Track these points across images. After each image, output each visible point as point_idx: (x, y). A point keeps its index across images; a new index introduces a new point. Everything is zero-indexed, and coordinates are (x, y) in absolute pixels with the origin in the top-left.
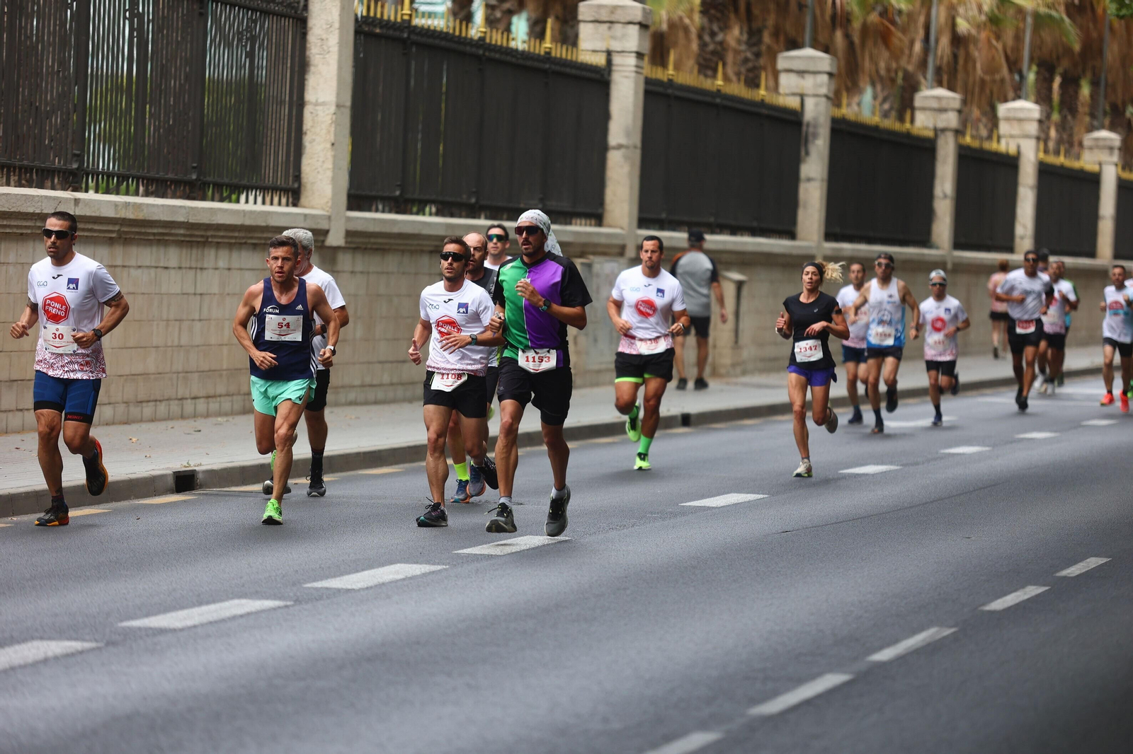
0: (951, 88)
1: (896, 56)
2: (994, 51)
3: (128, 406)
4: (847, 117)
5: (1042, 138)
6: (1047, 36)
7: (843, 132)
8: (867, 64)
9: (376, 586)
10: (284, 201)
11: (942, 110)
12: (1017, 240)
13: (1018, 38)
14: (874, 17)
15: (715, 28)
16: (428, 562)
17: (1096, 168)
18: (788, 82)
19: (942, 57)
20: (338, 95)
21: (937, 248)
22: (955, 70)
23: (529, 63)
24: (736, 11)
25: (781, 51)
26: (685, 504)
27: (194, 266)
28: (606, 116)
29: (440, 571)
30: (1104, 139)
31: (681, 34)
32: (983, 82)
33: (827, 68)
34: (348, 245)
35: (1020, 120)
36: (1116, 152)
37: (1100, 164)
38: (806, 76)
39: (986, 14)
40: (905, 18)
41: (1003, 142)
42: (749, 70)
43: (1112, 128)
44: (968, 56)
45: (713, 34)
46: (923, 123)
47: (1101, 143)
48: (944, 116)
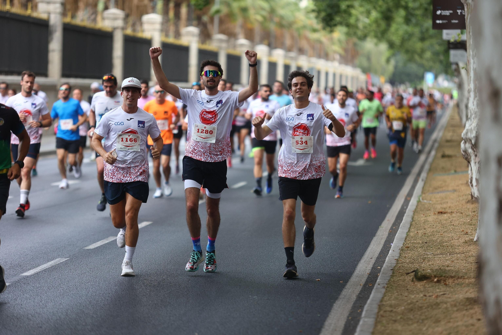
5: (164, 30)
7: (69, 29)
17: (188, 44)
18: (42, 7)
32: (137, 5)
33: (60, 1)
35: (152, 23)
36: (197, 37)
38: (51, 4)
41: (145, 32)
43: (197, 26)
46: (107, 24)
47: (190, 33)
48: (116, 21)
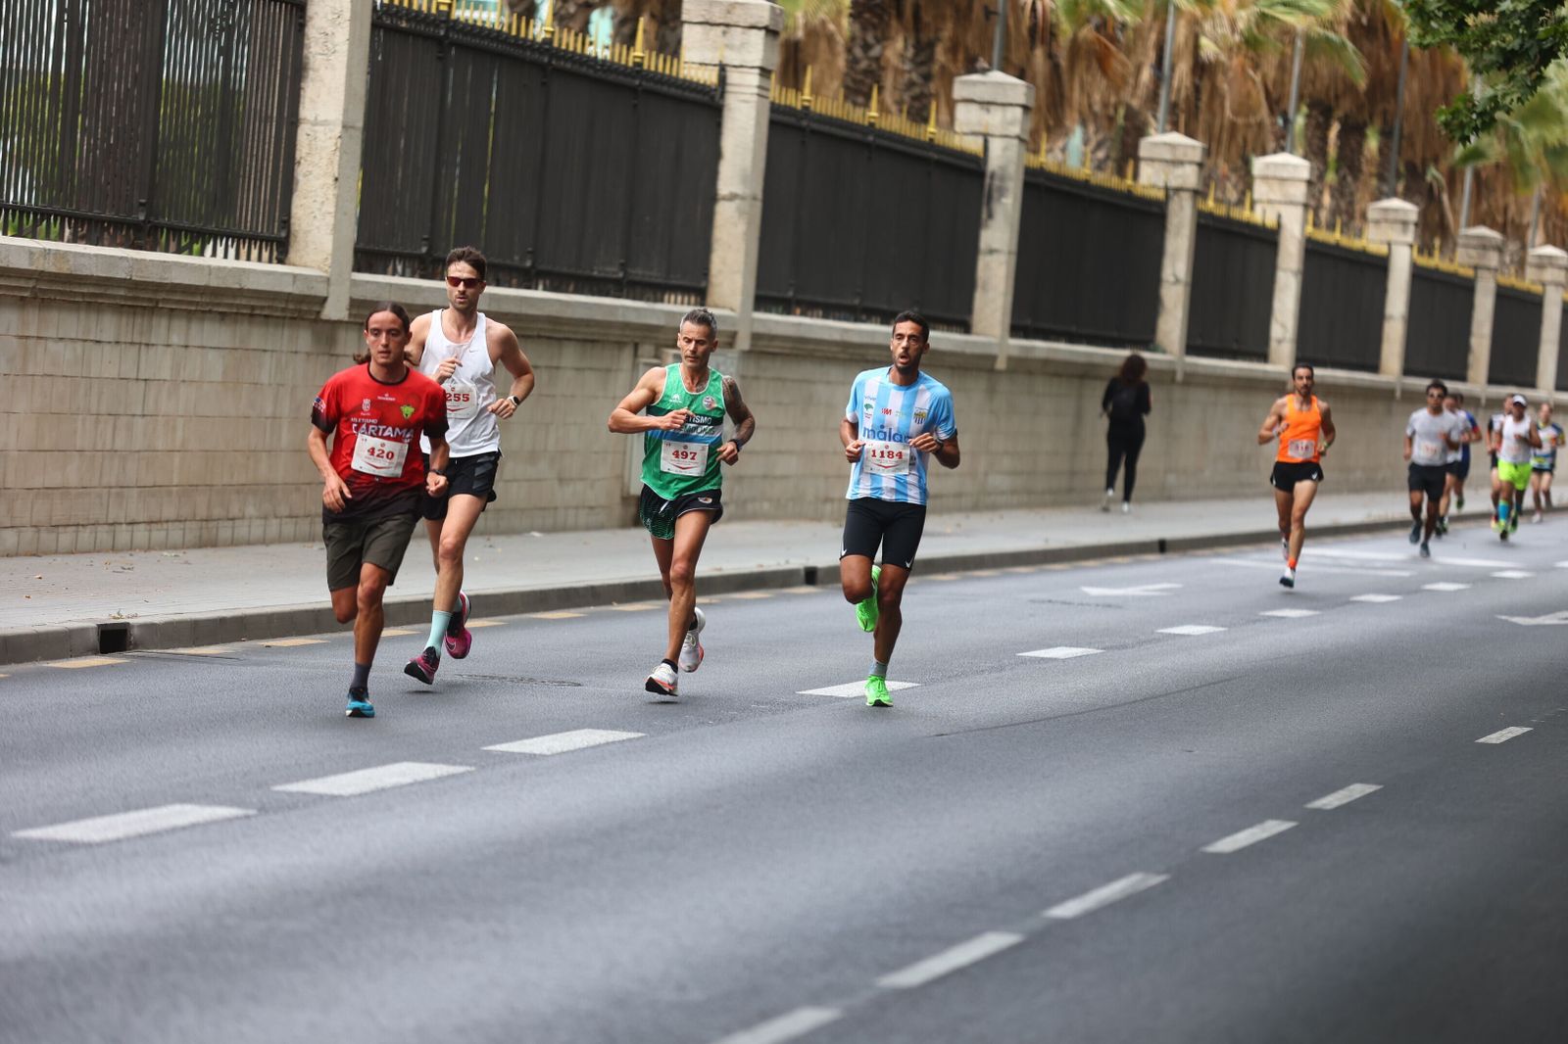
0: (1190, 134)
1: (1116, 84)
2: (1250, 84)
3: (39, 531)
4: (1044, 166)
5: (1312, 206)
6: (1322, 65)
7: (1041, 187)
8: (1076, 94)
9: (373, 792)
10: (265, 255)
11: (1177, 163)
12: (1273, 345)
13: (1283, 67)
14: (1087, 32)
15: (870, 38)
16: (447, 761)
17: (1383, 250)
18: (966, 116)
19: (1179, 90)
20: (346, 111)
21: (1164, 352)
22: (1197, 107)
23: (612, 77)
24: (900, 15)
25: (960, 74)
26: (803, 692)
27: (136, 340)
28: (717, 155)
29: (463, 774)
30: (1396, 210)
31: (823, 45)
32: (1233, 126)
33: (1022, 100)
34: (352, 320)
35: (1283, 180)
36: (1412, 228)
37: (1389, 245)
38: (993, 108)
39: (1242, 34)
40: (1130, 33)
41: (1258, 208)
42: (914, 98)
43: (1407, 196)
44: (1214, 91)
45: (866, 47)
46: (1150, 179)
47: (1391, 216)
48: (1179, 171)
